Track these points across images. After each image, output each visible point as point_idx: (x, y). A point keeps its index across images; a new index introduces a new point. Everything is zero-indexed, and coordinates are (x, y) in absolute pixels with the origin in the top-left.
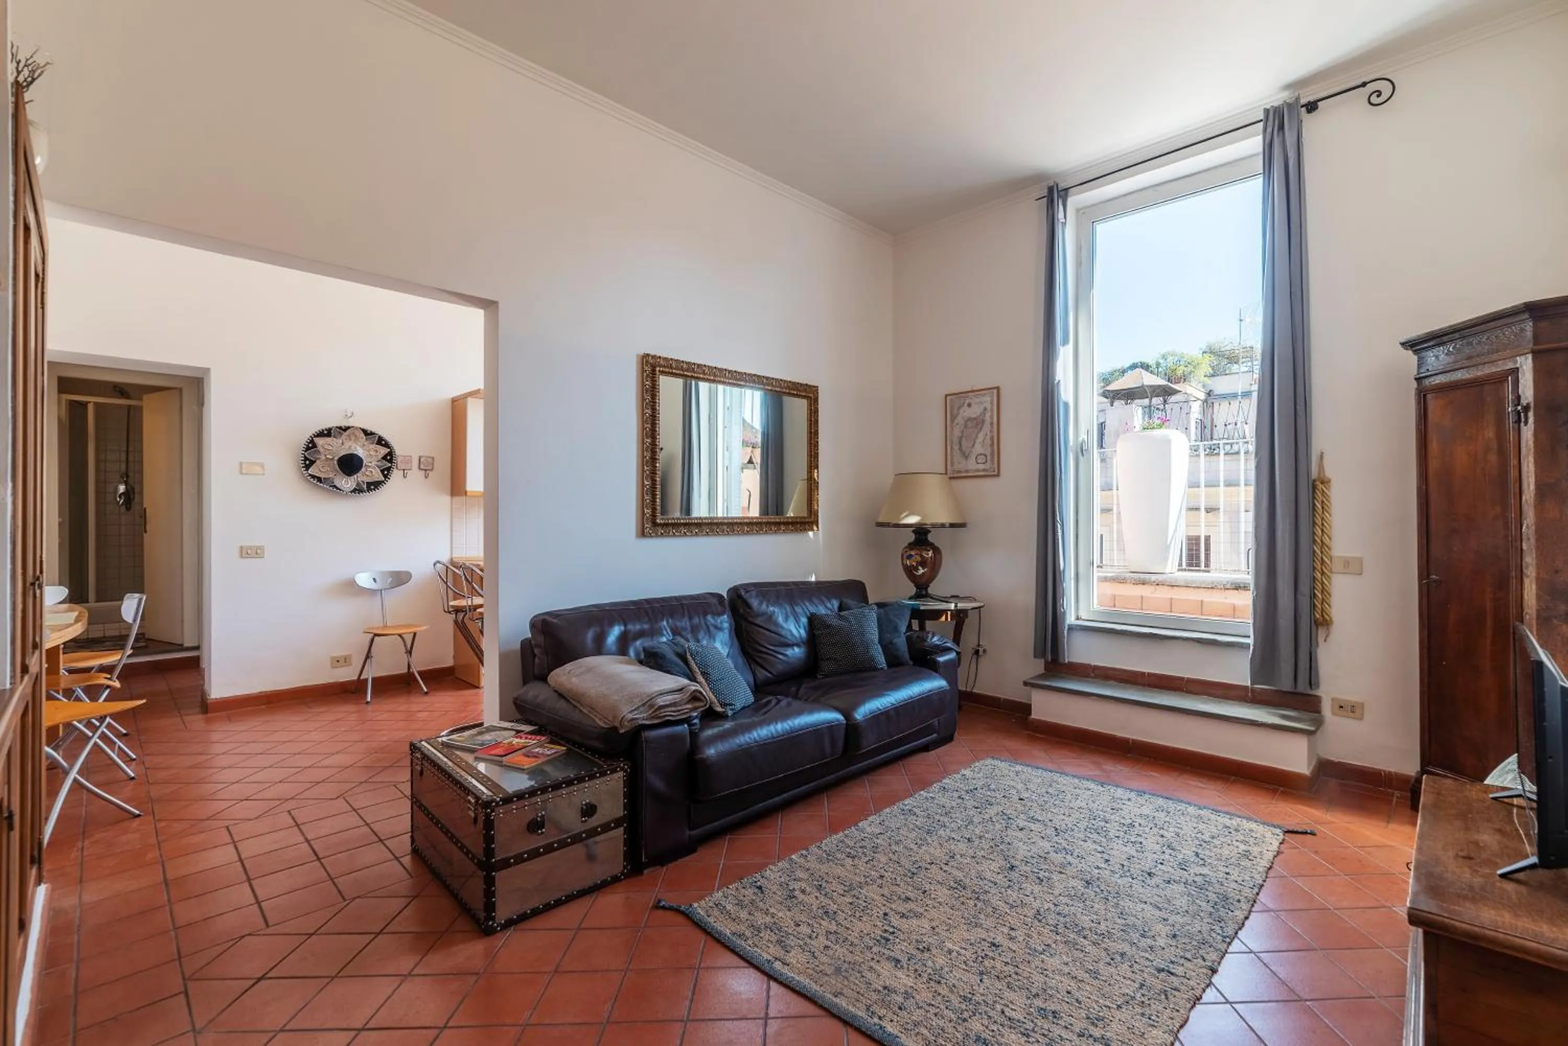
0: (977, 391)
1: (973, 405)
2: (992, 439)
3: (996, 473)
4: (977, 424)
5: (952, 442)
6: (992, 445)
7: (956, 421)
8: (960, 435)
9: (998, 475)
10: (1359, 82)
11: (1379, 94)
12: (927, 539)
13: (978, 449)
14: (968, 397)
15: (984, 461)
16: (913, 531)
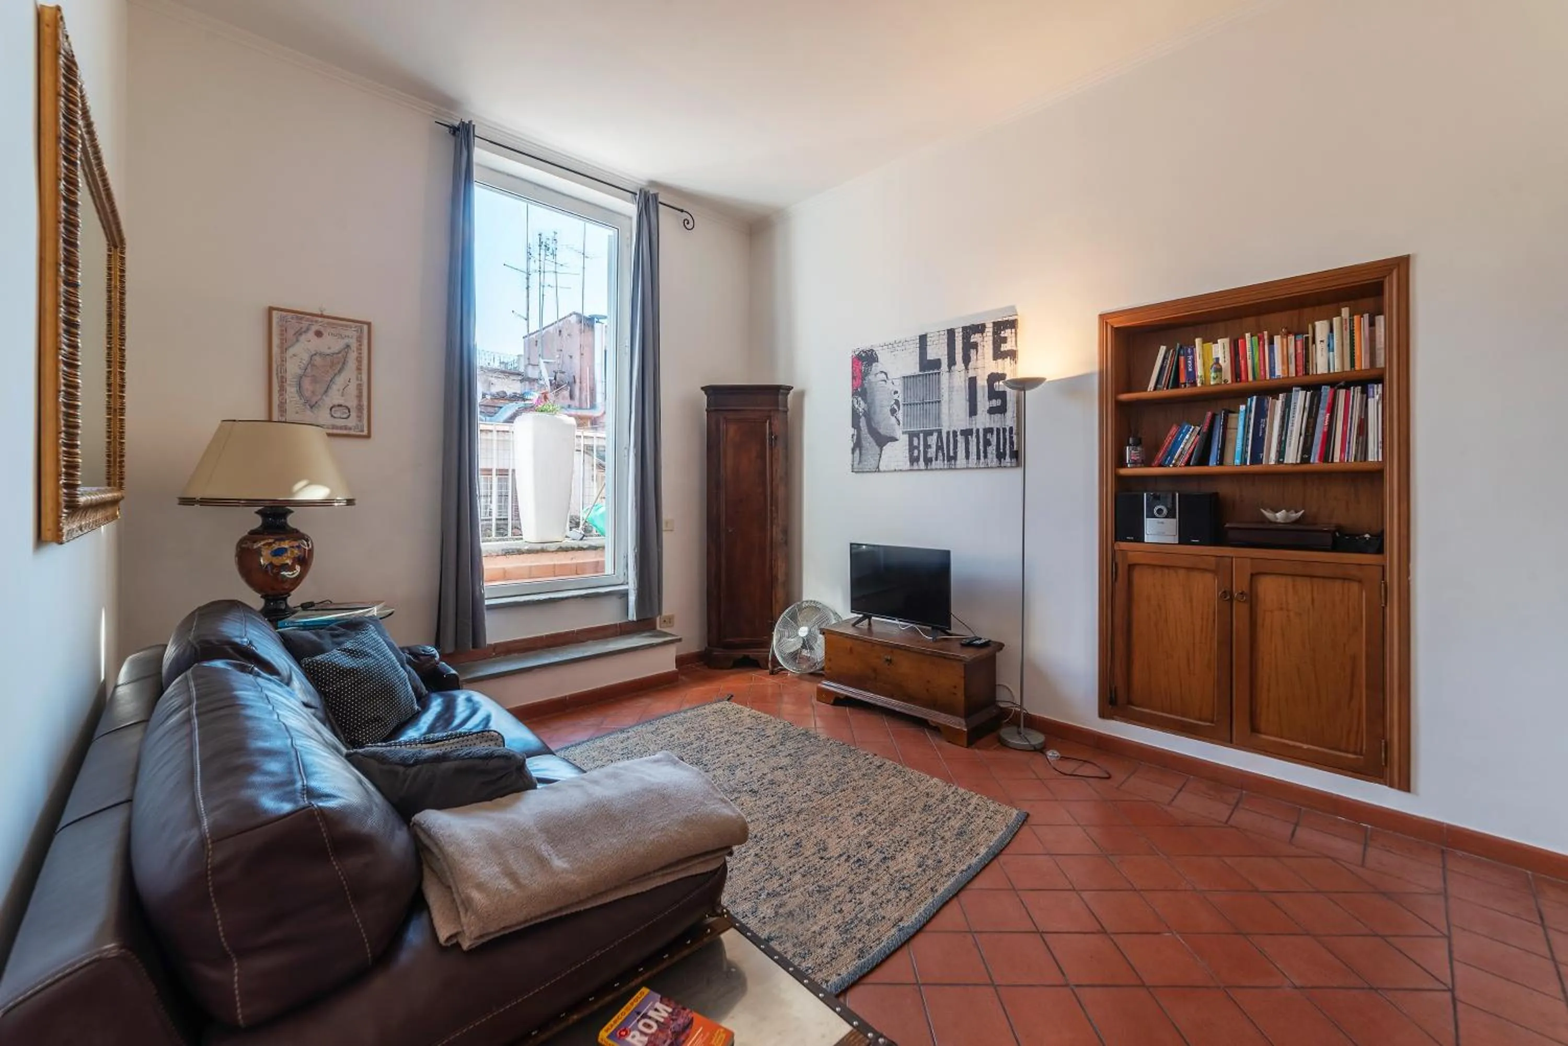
0: (328, 317)
1: (325, 334)
2: (359, 387)
3: (365, 433)
4: (333, 364)
5: (282, 381)
6: (360, 397)
7: (291, 351)
8: (300, 372)
9: (368, 436)
10: (681, 208)
11: (688, 223)
12: (286, 523)
13: (335, 397)
14: (316, 322)
15: (345, 416)
16: (258, 512)
